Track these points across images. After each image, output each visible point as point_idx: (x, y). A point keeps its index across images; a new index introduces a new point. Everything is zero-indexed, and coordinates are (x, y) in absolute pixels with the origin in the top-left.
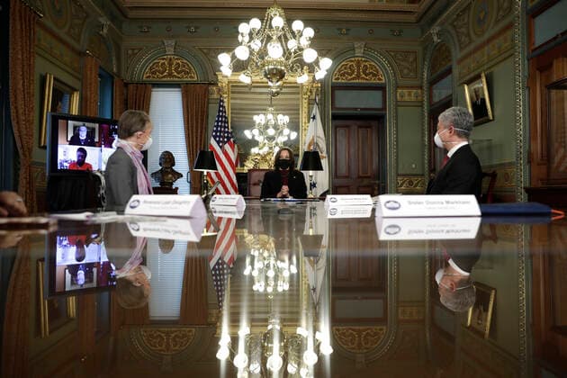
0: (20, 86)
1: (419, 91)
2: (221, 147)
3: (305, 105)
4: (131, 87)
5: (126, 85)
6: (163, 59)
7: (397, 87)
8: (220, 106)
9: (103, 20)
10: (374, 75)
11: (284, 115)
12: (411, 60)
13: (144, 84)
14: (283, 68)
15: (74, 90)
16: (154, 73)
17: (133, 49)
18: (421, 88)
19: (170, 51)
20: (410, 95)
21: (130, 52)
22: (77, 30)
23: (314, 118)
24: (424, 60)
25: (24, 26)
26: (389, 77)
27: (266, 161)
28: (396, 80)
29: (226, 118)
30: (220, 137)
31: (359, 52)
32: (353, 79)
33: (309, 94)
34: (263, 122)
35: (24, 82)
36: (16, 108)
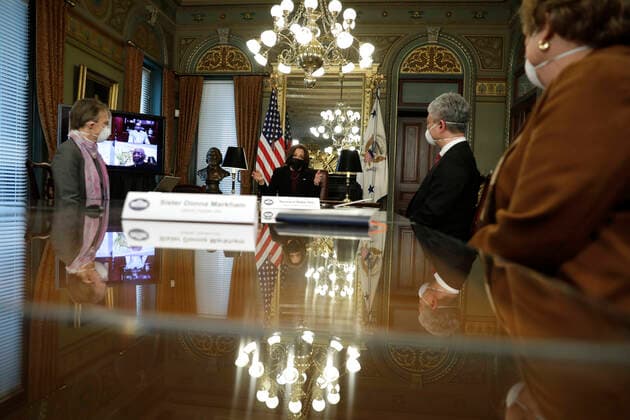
0: (47, 78)
1: (504, 84)
2: (270, 144)
3: (368, 99)
4: (183, 79)
5: (177, 77)
6: (217, 49)
7: (477, 79)
8: (272, 100)
9: (152, 9)
10: (450, 65)
11: (354, 111)
12: (495, 47)
13: (197, 76)
14: (320, 56)
15: (113, 82)
16: (207, 64)
17: (186, 39)
18: (505, 80)
19: (224, 40)
20: (491, 88)
21: (183, 42)
22: (119, 20)
23: (374, 114)
24: (511, 47)
25: (51, 15)
26: (467, 66)
27: (321, 160)
28: (476, 71)
29: (277, 113)
30: (270, 133)
31: (432, 39)
32: (425, 69)
33: (372, 86)
34: (332, 119)
35: (50, 75)
36: (43, 100)
